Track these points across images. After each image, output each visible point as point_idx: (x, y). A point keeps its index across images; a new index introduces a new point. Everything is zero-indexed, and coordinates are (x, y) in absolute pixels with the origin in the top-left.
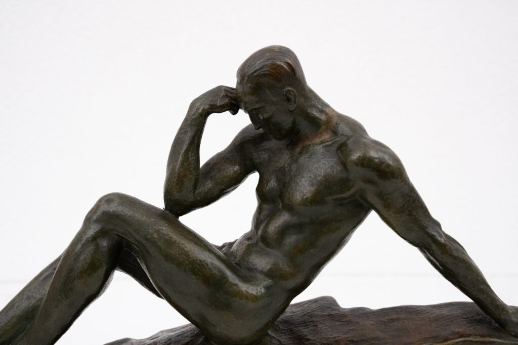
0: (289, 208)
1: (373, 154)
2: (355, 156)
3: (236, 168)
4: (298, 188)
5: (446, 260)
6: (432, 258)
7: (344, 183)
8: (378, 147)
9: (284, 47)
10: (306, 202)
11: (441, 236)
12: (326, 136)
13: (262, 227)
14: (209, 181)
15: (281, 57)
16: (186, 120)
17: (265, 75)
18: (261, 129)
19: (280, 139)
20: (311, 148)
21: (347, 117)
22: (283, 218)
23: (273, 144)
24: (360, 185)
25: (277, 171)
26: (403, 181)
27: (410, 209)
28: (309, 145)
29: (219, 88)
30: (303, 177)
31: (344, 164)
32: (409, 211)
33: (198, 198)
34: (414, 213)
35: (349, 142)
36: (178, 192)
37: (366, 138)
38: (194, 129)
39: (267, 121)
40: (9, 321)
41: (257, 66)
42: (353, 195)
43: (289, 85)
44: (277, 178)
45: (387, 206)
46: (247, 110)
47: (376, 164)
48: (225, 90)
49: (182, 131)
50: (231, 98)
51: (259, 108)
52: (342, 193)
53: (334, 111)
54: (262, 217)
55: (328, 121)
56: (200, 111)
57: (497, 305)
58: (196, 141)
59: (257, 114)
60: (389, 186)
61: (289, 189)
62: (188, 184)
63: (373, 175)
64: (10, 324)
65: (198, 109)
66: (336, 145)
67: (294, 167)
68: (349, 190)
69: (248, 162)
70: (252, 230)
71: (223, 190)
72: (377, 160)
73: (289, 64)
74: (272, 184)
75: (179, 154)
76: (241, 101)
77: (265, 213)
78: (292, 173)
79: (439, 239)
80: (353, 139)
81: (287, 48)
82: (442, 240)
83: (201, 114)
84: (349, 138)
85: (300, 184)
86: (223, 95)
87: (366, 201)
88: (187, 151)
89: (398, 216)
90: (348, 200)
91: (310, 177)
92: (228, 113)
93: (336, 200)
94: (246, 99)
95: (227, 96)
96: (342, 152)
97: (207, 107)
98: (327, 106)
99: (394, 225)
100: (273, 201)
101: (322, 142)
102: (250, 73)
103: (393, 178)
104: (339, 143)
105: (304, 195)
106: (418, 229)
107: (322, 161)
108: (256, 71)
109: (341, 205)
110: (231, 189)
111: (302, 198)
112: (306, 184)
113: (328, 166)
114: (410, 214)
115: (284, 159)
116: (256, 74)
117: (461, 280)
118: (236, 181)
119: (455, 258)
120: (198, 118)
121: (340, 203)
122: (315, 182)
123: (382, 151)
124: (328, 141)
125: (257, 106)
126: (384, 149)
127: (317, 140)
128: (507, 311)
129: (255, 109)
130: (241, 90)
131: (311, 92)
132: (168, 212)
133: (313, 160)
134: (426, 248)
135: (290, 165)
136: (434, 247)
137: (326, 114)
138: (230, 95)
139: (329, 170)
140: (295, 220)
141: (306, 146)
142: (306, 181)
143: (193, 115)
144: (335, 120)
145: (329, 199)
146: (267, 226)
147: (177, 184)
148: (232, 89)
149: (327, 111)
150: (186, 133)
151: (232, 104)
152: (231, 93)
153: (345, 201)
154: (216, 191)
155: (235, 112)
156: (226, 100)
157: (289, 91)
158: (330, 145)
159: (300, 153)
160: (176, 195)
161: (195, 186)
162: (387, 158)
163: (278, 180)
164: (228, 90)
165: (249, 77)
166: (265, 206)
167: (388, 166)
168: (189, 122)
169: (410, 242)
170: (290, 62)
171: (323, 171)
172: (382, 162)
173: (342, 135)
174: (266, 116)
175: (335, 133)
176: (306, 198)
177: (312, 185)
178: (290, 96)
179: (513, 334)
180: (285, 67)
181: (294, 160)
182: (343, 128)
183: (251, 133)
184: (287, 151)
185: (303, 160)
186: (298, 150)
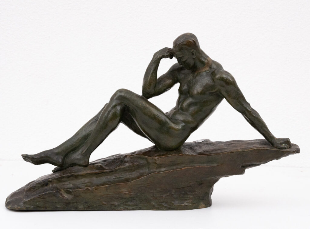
0: (192, 96)
1: (224, 76)
2: (217, 76)
3: (171, 81)
4: (196, 89)
5: (251, 117)
6: (246, 117)
7: (213, 87)
8: (226, 73)
9: (192, 34)
10: (198, 94)
11: (249, 108)
12: (207, 69)
13: (181, 104)
14: (160, 85)
15: (191, 38)
16: (152, 60)
17: (184, 45)
18: (182, 65)
19: (189, 70)
20: (201, 73)
21: (215, 61)
22: (190, 100)
23: (186, 71)
24: (219, 87)
25: (187, 82)
26: (235, 86)
27: (238, 97)
28: (201, 72)
29: (166, 48)
30: (197, 84)
31: (213, 80)
32: (237, 98)
33: (156, 92)
34: (239, 99)
35: (216, 71)
36: (149, 89)
37: (222, 70)
38: (156, 64)
39: (184, 62)
40: (78, 139)
41: (182, 41)
42: (216, 92)
43: (194, 49)
44: (187, 84)
45: (229, 96)
46: (176, 57)
47: (225, 79)
48: (168, 49)
49: (151, 65)
50: (171, 53)
51: (181, 57)
52: (212, 90)
53: (210, 59)
54: (181, 100)
55: (208, 63)
56: (158, 57)
57: (271, 136)
58: (156, 69)
59: (181, 59)
60: (229, 88)
61: (192, 89)
62: (152, 86)
63: (224, 84)
64: (78, 140)
65: (157, 56)
66: (211, 72)
67: (194, 80)
68: (215, 89)
69: (175, 79)
70: (176, 106)
71: (165, 89)
72: (225, 78)
73: (193, 41)
74: (185, 87)
75: (149, 74)
76: (175, 54)
77: (182, 99)
78: (193, 83)
79: (248, 109)
80: (217, 70)
81: (193, 34)
82: (250, 110)
83: (158, 59)
84: (216, 70)
85: (196, 87)
86: (167, 52)
87: (221, 94)
88: (153, 73)
89: (233, 100)
90: (215, 93)
91: (200, 84)
92: (168, 58)
93: (210, 93)
94: (177, 53)
95: (168, 52)
96: (212, 75)
97: (161, 56)
98: (208, 57)
99: (232, 104)
100: (185, 94)
101: (205, 71)
102: (179, 44)
103: (231, 85)
104: (212, 71)
105: (198, 91)
106: (240, 105)
107: (205, 78)
108: (181, 43)
109: (212, 95)
110: (168, 89)
111: (197, 92)
112: (199, 87)
113: (207, 80)
114: (238, 99)
115: (190, 77)
116: (181, 44)
117: (257, 126)
118: (170, 86)
119: (254, 117)
120: (158, 60)
121: (211, 94)
122: (202, 86)
123: (227, 75)
124: (208, 71)
125: (181, 56)
126: (228, 74)
127: (204, 70)
128: (275, 139)
129: (180, 57)
130: (175, 50)
131: (202, 51)
132: (144, 97)
133: (202, 78)
134: (244, 113)
135: (192, 80)
136: (246, 112)
137: (207, 60)
138: (170, 51)
139: (208, 82)
140: (194, 101)
141: (199, 72)
142: (199, 86)
143: (155, 59)
144: (211, 62)
145: (207, 92)
146: (183, 103)
147: (149, 86)
148: (171, 49)
149: (208, 59)
150: (152, 66)
151: (170, 55)
152: (170, 50)
153: (213, 94)
154: (163, 89)
155: (171, 58)
156: (169, 54)
157: (193, 51)
158: (208, 72)
159: (197, 75)
160: (148, 90)
161: (155, 87)
162: (229, 78)
163: (188, 86)
164: (169, 49)
165: (178, 45)
166: (182, 96)
167: (230, 80)
168: (154, 62)
169: (238, 111)
170: (194, 40)
171: (205, 82)
172: (227, 79)
173: (213, 68)
174: (184, 60)
175: (211, 68)
176: (199, 92)
177: (201, 87)
178: (194, 53)
179: (276, 147)
180: (192, 41)
181: (194, 78)
182: (214, 66)
183: (177, 67)
184: (191, 74)
185: (197, 78)
186: (196, 74)
